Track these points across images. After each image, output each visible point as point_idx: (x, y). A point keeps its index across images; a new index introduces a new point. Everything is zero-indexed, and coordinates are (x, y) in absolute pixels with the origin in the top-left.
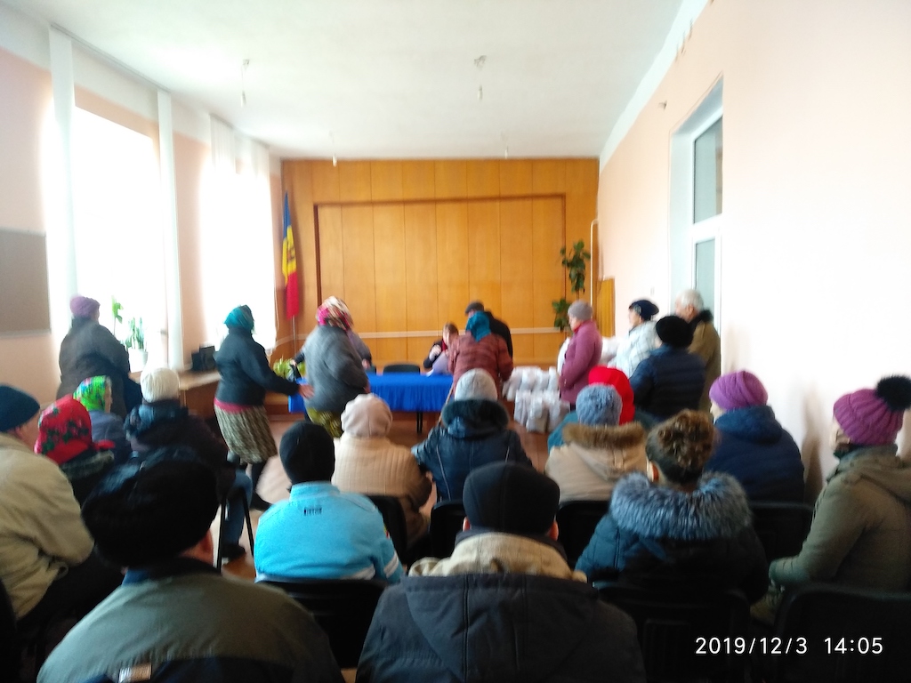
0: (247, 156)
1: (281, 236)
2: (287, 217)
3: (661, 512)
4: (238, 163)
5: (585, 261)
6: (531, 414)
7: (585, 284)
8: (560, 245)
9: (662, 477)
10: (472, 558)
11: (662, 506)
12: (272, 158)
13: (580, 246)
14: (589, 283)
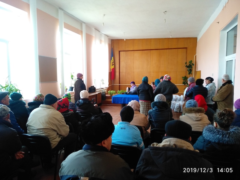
0: (103, 39)
1: (110, 59)
2: (112, 54)
3: (218, 136)
4: (101, 41)
5: (192, 66)
6: (176, 107)
7: (192, 72)
8: (185, 62)
9: (218, 126)
10: (168, 143)
11: (218, 134)
12: (109, 39)
13: (191, 61)
14: (193, 72)
